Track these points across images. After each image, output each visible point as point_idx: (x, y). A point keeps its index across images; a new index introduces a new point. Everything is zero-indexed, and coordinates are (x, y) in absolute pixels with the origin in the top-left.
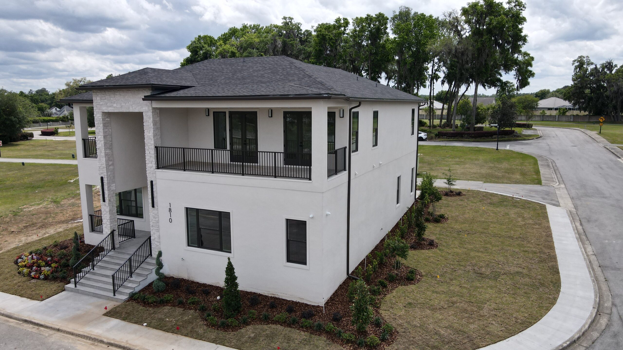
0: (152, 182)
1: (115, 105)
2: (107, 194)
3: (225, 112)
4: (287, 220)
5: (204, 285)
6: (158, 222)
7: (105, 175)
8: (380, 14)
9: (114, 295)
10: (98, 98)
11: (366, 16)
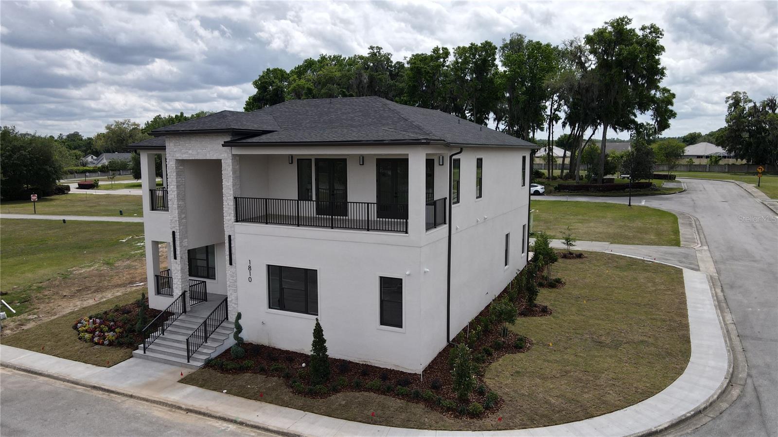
0: (230, 237)
1: (190, 152)
2: (179, 251)
3: (311, 159)
4: (381, 277)
5: (287, 352)
6: (236, 282)
7: (177, 230)
8: (486, 42)
9: (188, 362)
10: (172, 144)
11: (470, 45)
